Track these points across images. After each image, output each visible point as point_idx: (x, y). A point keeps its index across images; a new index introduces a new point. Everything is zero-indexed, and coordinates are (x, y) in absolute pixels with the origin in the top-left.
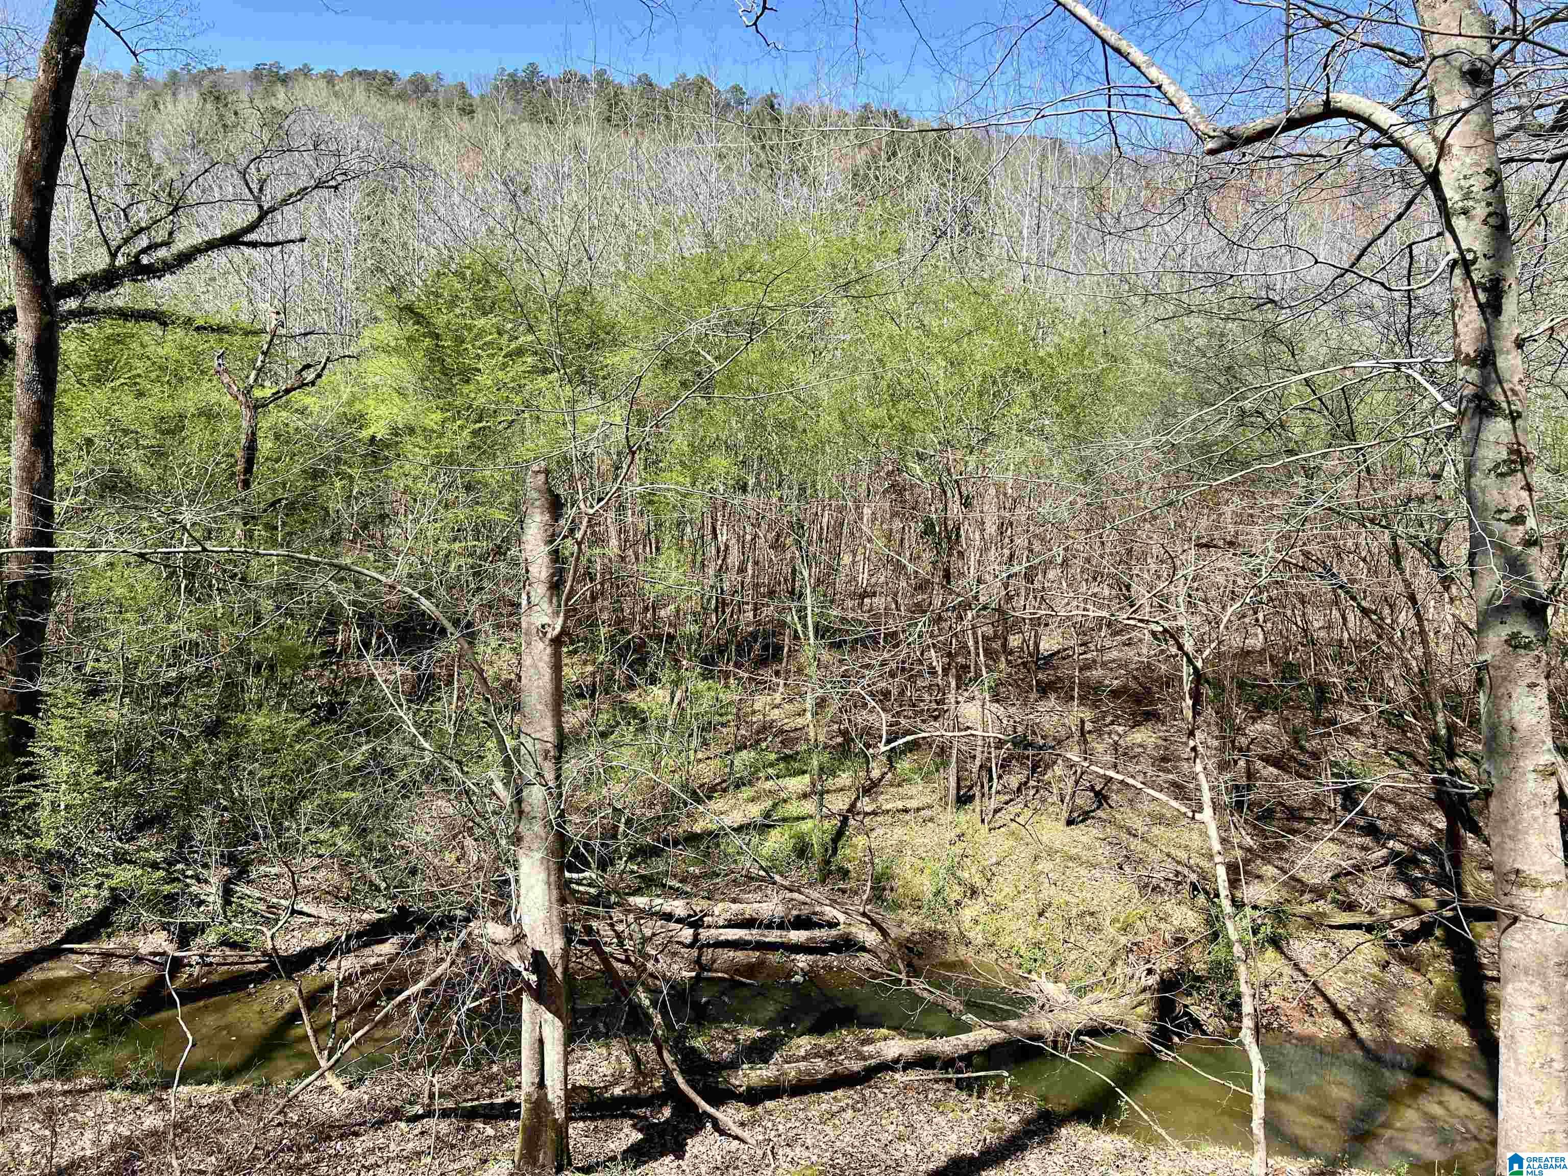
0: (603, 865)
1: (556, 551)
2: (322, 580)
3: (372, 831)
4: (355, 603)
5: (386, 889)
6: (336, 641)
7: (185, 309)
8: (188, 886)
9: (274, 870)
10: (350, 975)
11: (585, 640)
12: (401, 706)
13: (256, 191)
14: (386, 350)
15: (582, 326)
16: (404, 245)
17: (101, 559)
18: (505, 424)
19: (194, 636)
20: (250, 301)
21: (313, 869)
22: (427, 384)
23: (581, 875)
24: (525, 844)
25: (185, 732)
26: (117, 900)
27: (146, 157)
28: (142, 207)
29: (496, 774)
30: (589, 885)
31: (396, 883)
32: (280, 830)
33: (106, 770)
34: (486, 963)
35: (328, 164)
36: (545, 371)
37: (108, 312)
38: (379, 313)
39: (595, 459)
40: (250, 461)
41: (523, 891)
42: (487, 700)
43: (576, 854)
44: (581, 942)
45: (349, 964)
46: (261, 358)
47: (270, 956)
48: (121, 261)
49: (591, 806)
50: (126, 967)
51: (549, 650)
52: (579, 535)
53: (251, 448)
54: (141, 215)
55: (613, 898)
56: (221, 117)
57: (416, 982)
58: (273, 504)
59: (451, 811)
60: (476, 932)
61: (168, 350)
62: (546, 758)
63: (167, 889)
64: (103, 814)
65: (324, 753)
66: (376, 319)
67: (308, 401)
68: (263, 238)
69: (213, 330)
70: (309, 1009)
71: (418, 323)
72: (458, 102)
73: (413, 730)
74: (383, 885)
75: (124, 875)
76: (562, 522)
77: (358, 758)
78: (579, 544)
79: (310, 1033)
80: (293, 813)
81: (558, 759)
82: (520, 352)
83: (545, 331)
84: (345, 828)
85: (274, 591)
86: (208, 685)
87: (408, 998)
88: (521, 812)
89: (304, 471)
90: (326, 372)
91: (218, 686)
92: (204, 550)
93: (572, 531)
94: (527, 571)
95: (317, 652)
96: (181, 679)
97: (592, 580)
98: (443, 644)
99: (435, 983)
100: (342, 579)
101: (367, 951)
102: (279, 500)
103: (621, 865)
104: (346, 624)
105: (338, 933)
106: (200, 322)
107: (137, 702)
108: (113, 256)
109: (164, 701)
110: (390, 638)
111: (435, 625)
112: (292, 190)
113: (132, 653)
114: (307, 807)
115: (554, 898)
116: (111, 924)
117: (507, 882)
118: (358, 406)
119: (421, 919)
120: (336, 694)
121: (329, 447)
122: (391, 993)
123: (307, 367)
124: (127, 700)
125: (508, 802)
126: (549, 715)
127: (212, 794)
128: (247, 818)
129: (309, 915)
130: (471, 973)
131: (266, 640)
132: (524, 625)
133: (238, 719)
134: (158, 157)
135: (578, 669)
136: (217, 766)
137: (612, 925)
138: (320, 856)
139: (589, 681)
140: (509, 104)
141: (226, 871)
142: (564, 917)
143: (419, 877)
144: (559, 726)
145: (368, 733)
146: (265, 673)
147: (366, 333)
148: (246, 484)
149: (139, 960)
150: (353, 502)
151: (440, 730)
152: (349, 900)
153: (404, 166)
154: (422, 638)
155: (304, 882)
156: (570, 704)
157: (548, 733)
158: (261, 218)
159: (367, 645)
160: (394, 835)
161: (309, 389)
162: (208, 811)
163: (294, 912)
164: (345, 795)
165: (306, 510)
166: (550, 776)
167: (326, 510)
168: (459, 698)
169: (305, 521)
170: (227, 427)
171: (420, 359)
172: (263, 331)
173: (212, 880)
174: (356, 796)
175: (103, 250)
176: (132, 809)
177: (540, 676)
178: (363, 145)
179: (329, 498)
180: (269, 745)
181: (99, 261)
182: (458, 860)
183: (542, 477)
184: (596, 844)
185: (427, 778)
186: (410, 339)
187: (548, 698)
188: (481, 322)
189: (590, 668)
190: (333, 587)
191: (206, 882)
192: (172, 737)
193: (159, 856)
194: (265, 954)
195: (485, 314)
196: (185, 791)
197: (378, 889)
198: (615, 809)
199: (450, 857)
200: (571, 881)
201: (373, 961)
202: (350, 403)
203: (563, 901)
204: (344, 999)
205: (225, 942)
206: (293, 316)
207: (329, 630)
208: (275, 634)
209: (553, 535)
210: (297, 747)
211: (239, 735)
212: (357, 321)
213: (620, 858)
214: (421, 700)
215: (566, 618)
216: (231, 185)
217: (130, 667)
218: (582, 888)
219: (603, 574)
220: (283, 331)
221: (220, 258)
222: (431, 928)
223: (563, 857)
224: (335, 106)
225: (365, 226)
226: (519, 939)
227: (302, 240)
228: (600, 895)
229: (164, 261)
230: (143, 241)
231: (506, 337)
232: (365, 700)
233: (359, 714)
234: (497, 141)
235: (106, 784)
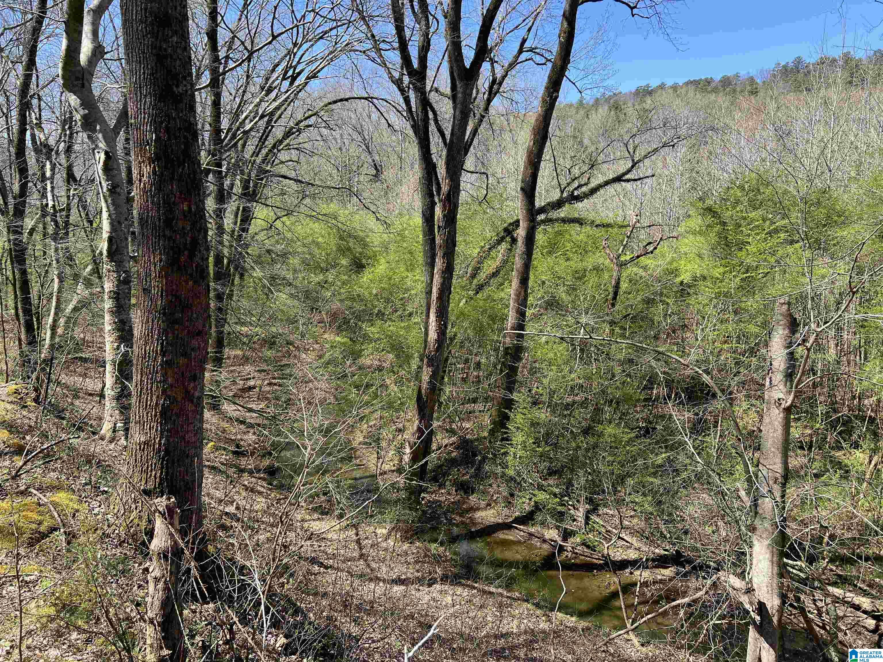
0: (811, 560)
1: (792, 354)
2: (649, 358)
3: (664, 503)
4: (664, 373)
5: (671, 538)
6: (652, 393)
7: (591, 216)
8: (570, 510)
9: (611, 512)
10: (647, 582)
11: (807, 412)
12: (686, 435)
13: (632, 153)
14: (694, 233)
15: (821, 214)
16: (709, 174)
17: (544, 339)
18: (761, 275)
19: (581, 381)
20: (623, 211)
21: (631, 516)
22: (716, 251)
23: (795, 563)
24: (758, 533)
25: (574, 430)
26: (537, 508)
27: (581, 143)
28: (577, 167)
29: (741, 485)
30: (800, 570)
31: (675, 536)
32: (615, 491)
33: (537, 442)
34: (727, 599)
35: (670, 133)
36: (792, 242)
37: (557, 220)
38: (690, 213)
39: (822, 297)
40: (616, 293)
41: (754, 561)
42: (739, 439)
43: (792, 548)
44: (791, 605)
45: (646, 575)
46: (626, 239)
47: (606, 558)
48: (565, 195)
49: (804, 520)
50: (539, 544)
51: (781, 415)
52: (808, 345)
53: (617, 286)
54: (576, 171)
55: (816, 584)
56: (618, 117)
57: (683, 597)
58: (625, 317)
59: (711, 502)
60: (723, 578)
61: (582, 237)
62: (775, 482)
63: (560, 508)
64: (535, 464)
65: (642, 454)
66: (689, 216)
67: (649, 262)
68: (633, 177)
69: (604, 226)
70: (624, 593)
71: (713, 217)
72: (749, 88)
73: (693, 450)
74: (668, 536)
75: (542, 496)
76: (798, 335)
77: (660, 459)
78: (809, 350)
79: (623, 606)
80: (623, 482)
81: (784, 485)
82: (776, 231)
83: (796, 216)
84: (650, 498)
85: (621, 363)
86: (586, 408)
87: (679, 605)
88: (756, 513)
89: (643, 300)
90: (659, 247)
91: (591, 408)
92: (591, 337)
93: (804, 341)
94: (771, 364)
95: (642, 398)
96: (574, 402)
97: (814, 374)
98: (715, 402)
99: (695, 601)
100: (659, 360)
101: (657, 571)
102: (629, 315)
103: (824, 563)
104: (659, 384)
105: (642, 556)
106: (598, 222)
107: (553, 412)
108: (562, 192)
109: (565, 413)
110: (683, 395)
111: (709, 391)
112: (650, 150)
113: (553, 387)
114: (630, 482)
115: (774, 572)
116: (533, 520)
117: (744, 554)
118: (675, 265)
119: (689, 561)
120: (651, 423)
121: (658, 287)
122: (669, 600)
123: (650, 243)
124: (549, 410)
125: (748, 504)
126: (780, 455)
127: (584, 465)
128: (600, 481)
129: (627, 542)
130: (718, 602)
131: (616, 388)
132: (766, 397)
133: (599, 428)
134: (586, 142)
135: (800, 431)
136: (587, 450)
137: (814, 600)
138: (635, 510)
139: (807, 439)
140: (781, 84)
141: (587, 506)
142: (781, 586)
143: (689, 536)
144: (785, 463)
145: (666, 447)
146: (615, 406)
147: (683, 224)
148: (613, 305)
149: (544, 541)
150: (668, 317)
151: (708, 453)
152: (649, 539)
153: (713, 129)
154: (701, 398)
155: (626, 523)
156: (794, 451)
157: (778, 468)
158: (633, 167)
159: (670, 398)
160: (677, 508)
161: (651, 255)
162: (581, 473)
163: (619, 538)
164: (651, 480)
165: (642, 320)
166: (778, 495)
167: (652, 321)
168: (720, 436)
169: (641, 327)
170: (606, 276)
171: (713, 238)
172: (629, 225)
173: (580, 509)
174: (657, 481)
175: (558, 190)
176: (547, 464)
177: (775, 431)
178: (690, 120)
179: (655, 315)
180: (613, 444)
181: (556, 195)
182: (713, 532)
183: (785, 307)
184: (807, 544)
185: (699, 479)
186: (708, 226)
187: (780, 445)
188: (752, 215)
189: (808, 431)
190: (653, 363)
191: (578, 509)
192: (567, 431)
193: (557, 491)
194: (603, 556)
195: (755, 209)
196: (571, 460)
197: (665, 537)
198: (821, 526)
199: (709, 530)
200: (787, 564)
201: (659, 577)
202: (671, 263)
203: (781, 575)
204: (643, 594)
205: (584, 544)
206: (643, 217)
207: (649, 387)
208: (620, 386)
209: (790, 343)
210: (628, 448)
211: (599, 436)
212: (678, 218)
213: (824, 559)
214: (698, 433)
215: (795, 396)
216: (619, 151)
217: (552, 393)
218: (794, 571)
219: (822, 371)
220: (638, 225)
221: (610, 190)
222: (694, 568)
223: (784, 546)
224: (678, 101)
225: (687, 165)
226: (749, 591)
227: (653, 176)
228: (807, 578)
229: (584, 193)
230: (576, 184)
231: (768, 222)
232: (666, 428)
233: (663, 436)
234: (772, 106)
235: (538, 449)
